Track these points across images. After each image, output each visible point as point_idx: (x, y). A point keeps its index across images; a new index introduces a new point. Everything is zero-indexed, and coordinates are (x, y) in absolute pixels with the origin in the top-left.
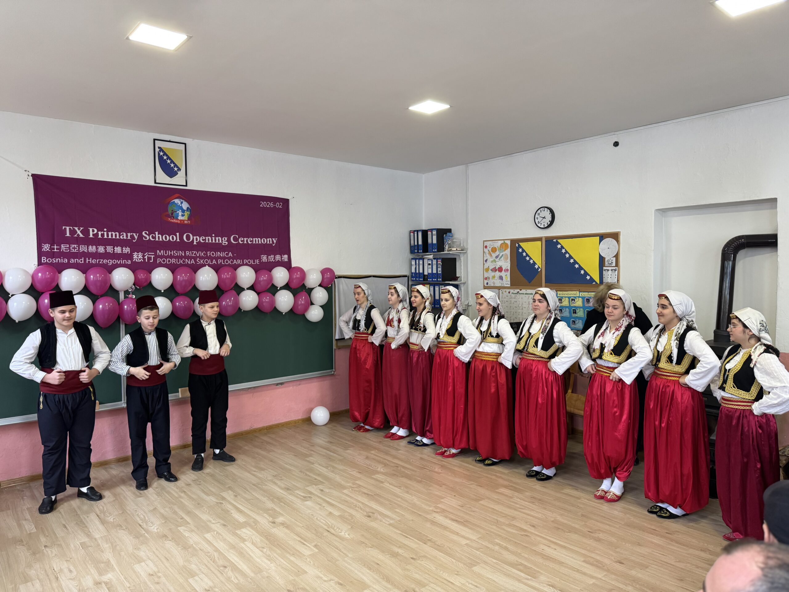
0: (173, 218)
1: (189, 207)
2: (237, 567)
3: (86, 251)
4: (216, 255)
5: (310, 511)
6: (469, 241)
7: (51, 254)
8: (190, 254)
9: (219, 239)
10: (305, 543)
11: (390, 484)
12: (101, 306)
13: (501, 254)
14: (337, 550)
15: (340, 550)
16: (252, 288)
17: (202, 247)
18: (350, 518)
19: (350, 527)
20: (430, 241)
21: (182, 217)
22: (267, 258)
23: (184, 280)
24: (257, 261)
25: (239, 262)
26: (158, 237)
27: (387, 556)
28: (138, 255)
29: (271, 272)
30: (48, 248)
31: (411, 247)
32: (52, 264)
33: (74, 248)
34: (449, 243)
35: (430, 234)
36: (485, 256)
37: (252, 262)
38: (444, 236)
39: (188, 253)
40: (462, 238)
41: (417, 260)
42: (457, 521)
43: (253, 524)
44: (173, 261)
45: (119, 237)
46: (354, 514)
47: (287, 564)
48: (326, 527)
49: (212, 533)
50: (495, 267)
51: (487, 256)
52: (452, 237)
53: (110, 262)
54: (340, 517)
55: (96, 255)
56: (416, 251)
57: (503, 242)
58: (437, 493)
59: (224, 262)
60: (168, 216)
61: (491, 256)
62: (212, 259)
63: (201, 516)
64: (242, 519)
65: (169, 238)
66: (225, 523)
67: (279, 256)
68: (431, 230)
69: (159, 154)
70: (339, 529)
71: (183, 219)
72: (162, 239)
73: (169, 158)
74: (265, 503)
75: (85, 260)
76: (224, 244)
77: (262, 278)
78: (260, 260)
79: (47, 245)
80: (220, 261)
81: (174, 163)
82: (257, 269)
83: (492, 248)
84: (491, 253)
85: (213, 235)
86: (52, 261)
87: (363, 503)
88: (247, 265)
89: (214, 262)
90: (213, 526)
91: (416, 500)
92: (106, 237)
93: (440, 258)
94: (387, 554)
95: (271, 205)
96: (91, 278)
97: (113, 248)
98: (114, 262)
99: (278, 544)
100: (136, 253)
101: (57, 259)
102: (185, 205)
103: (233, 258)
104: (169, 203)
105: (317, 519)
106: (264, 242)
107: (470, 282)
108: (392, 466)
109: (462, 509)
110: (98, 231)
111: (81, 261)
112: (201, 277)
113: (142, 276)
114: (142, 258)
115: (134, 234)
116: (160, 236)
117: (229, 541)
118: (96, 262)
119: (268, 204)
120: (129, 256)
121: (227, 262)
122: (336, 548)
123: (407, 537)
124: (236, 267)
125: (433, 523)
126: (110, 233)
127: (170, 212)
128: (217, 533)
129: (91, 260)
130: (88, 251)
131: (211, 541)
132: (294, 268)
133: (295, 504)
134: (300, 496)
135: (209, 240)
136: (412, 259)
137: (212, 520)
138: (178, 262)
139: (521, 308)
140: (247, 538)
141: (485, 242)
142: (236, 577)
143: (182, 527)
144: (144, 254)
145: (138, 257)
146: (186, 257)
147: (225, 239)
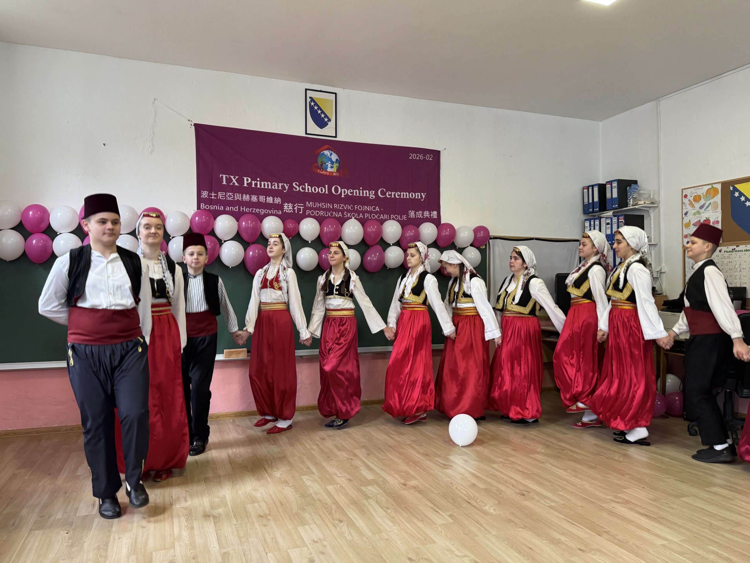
0: (323, 169)
1: (338, 159)
2: (355, 524)
3: (240, 199)
4: (363, 209)
5: (449, 479)
6: (662, 192)
7: (209, 201)
8: (337, 207)
9: (366, 193)
10: (438, 510)
11: (552, 465)
12: (251, 253)
13: (709, 202)
14: (477, 524)
15: (481, 525)
16: (398, 244)
17: (349, 200)
18: (498, 493)
19: (497, 502)
20: (608, 196)
21: (331, 169)
22: (415, 214)
23: (330, 232)
24: (404, 217)
25: (386, 216)
26: (308, 189)
27: (545, 541)
28: (289, 206)
29: (418, 228)
30: (206, 195)
31: (584, 206)
32: (209, 210)
33: (230, 196)
34: (634, 197)
35: (609, 187)
36: (684, 208)
37: (399, 217)
38: (628, 188)
39: (335, 206)
40: (651, 189)
41: (592, 221)
42: (647, 516)
43: (382, 483)
44: (321, 213)
45: (271, 187)
46: (503, 490)
47: (413, 530)
48: (466, 498)
49: (335, 486)
50: (700, 220)
51: (689, 208)
52: (637, 189)
53: (262, 211)
54: (485, 490)
55: (249, 204)
56: (591, 210)
57: (710, 187)
58: (618, 482)
59: (371, 217)
60: (318, 168)
61: (693, 206)
62: (358, 212)
63: (328, 469)
64: (369, 476)
65: (318, 190)
66: (351, 478)
67: (427, 212)
68: (611, 182)
69: (310, 104)
70: (483, 502)
71: (332, 171)
72: (312, 190)
73: (319, 108)
74: (398, 464)
75: (239, 209)
76: (371, 197)
77: (409, 233)
78: (408, 215)
79: (206, 192)
80: (367, 215)
81: (324, 114)
82: (403, 225)
83: (695, 196)
84: (693, 203)
85: (361, 188)
86: (210, 208)
87: (516, 480)
88: (393, 219)
89: (361, 216)
90: (338, 480)
91: (587, 486)
92: (259, 186)
93: (621, 215)
94: (544, 538)
95: (421, 157)
96: (243, 224)
97: (266, 198)
98: (266, 211)
99: (406, 507)
100: (286, 204)
101: (214, 206)
102: (334, 157)
103: (380, 213)
104: (318, 155)
105: (456, 488)
106: (412, 196)
107: (662, 242)
108: (556, 449)
109: (655, 504)
110: (251, 180)
111: (236, 209)
112: (347, 230)
113: (290, 225)
114: (292, 209)
115: (285, 185)
116: (310, 187)
117: (351, 496)
118: (250, 211)
119: (417, 156)
120: (280, 207)
121: (374, 216)
122: (476, 522)
123: (573, 524)
124: (382, 222)
125: (611, 513)
126: (263, 183)
127: (320, 163)
128: (340, 487)
129: (244, 209)
130: (242, 199)
131: (332, 493)
132: (443, 224)
133: (433, 470)
134: (440, 464)
135: (356, 193)
136: (586, 220)
137: (337, 473)
138: (326, 215)
139: (738, 270)
140: (372, 496)
141: (684, 191)
142: (351, 534)
143: (306, 477)
144: (294, 204)
145: (288, 207)
146: (334, 210)
147: (372, 193)
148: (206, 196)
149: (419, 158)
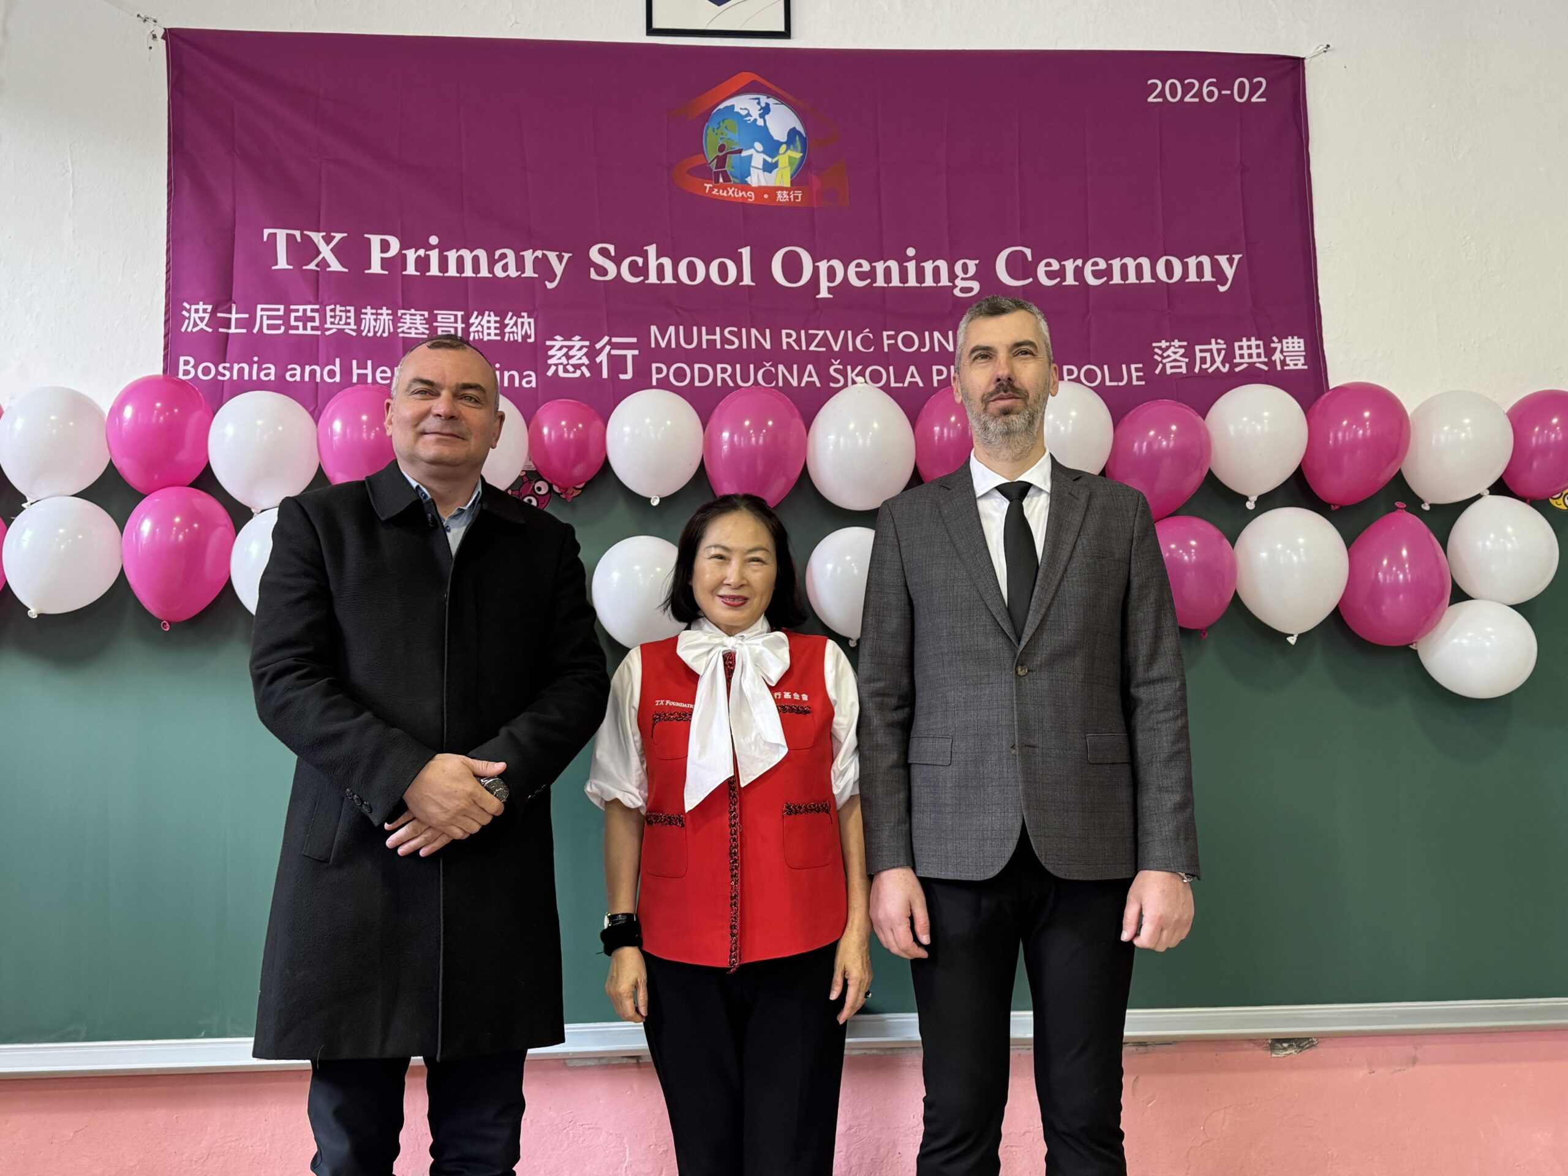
0: (727, 179)
1: (800, 128)
3: (350, 329)
4: (922, 344)
7: (214, 346)
8: (798, 341)
9: (936, 271)
17: (854, 307)
21: (768, 174)
22: (1189, 353)
24: (1133, 374)
26: (658, 267)
28: (570, 348)
29: (1204, 414)
30: (202, 319)
37: (1103, 374)
39: (788, 337)
44: (721, 373)
45: (491, 270)
55: (392, 350)
60: (704, 172)
62: (899, 361)
65: (707, 271)
67: (1254, 342)
71: (771, 184)
72: (675, 275)
75: (346, 371)
76: (964, 290)
78: (1149, 364)
79: (201, 306)
80: (940, 372)
82: (1124, 404)
85: (911, 252)
86: (218, 373)
89: (913, 376)
92: (434, 271)
95: (1209, 90)
96: (333, 431)
97: (466, 320)
100: (559, 341)
101: (236, 367)
102: (782, 121)
104: (707, 116)
106: (1170, 274)
110: (404, 246)
111: (332, 374)
114: (585, 361)
115: (552, 256)
116: (667, 262)
119: (1187, 89)
120: (533, 355)
126: (452, 256)
129: (369, 371)
130: (359, 331)
132: (1341, 389)
135: (888, 273)
144: (593, 343)
145: (568, 357)
146: (778, 355)
147: (965, 269)
148: (202, 326)
149: (1199, 94)
